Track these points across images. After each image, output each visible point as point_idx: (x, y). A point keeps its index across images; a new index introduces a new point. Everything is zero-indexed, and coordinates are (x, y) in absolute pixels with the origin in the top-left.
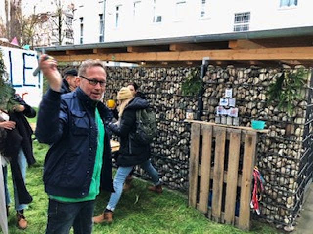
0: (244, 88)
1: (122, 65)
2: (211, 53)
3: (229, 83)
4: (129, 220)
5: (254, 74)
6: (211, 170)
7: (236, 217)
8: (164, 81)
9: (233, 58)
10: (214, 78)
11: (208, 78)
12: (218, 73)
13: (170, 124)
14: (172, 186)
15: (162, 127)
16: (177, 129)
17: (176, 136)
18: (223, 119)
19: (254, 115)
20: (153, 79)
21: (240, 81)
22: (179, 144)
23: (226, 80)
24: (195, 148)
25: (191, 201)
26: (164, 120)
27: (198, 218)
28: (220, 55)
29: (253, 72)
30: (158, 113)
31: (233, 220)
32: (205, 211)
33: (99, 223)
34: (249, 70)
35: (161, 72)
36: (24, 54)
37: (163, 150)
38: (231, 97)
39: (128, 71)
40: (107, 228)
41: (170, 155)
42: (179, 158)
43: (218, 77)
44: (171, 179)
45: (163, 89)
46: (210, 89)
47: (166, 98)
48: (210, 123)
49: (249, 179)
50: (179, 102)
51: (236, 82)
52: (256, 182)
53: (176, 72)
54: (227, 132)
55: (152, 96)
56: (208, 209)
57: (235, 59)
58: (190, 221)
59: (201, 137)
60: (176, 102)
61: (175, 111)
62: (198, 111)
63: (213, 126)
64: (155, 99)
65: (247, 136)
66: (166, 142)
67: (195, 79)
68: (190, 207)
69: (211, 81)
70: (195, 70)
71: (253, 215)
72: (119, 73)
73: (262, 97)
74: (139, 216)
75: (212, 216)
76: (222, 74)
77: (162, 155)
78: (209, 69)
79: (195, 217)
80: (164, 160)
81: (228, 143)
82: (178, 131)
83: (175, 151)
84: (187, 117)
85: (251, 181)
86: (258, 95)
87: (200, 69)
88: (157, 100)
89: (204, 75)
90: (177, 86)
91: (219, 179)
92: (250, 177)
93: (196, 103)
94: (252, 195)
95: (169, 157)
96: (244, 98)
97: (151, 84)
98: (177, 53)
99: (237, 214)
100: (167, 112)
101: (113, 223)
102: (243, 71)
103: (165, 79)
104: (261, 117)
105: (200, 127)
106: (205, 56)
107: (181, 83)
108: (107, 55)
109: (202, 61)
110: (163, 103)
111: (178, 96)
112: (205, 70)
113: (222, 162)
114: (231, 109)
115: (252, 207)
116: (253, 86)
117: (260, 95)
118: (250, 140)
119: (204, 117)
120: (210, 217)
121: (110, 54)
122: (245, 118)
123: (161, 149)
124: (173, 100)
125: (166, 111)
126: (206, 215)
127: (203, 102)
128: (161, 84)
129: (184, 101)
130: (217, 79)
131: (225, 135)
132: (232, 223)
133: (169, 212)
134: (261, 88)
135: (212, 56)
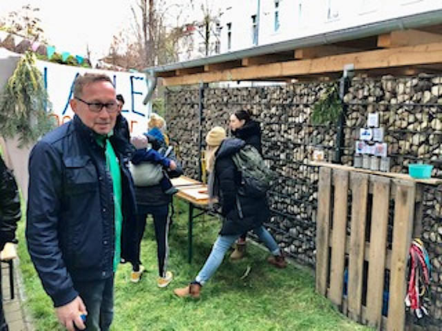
0: (406, 110)
2: (356, 58)
3: (382, 102)
5: (423, 87)
6: (347, 240)
7: (385, 318)
8: (290, 105)
9: (389, 63)
10: (360, 97)
11: (351, 96)
12: (366, 88)
13: (298, 169)
14: (301, 260)
15: (289, 172)
16: (308, 176)
17: (307, 186)
18: (365, 160)
19: (422, 154)
20: (277, 102)
21: (400, 98)
22: (311, 198)
23: (380, 98)
24: (325, 205)
25: (319, 284)
26: (291, 162)
28: (371, 60)
29: (421, 83)
30: (283, 151)
32: (338, 301)
34: (415, 81)
35: (287, 92)
36: (132, 78)
37: (289, 206)
38: (376, 126)
39: (245, 93)
41: (299, 214)
42: (311, 219)
43: (366, 94)
44: (300, 250)
45: (290, 117)
46: (354, 115)
47: (293, 130)
48: (346, 167)
50: (311, 136)
51: (393, 101)
53: (305, 91)
54: (369, 181)
55: (275, 127)
56: (343, 299)
57: (393, 64)
59: (333, 189)
60: (307, 136)
61: (305, 150)
62: (337, 149)
63: (349, 173)
64: (279, 132)
65: (399, 188)
66: (293, 194)
67: (331, 99)
68: (317, 292)
69: (355, 101)
70: (333, 85)
73: (435, 124)
76: (372, 90)
77: (289, 213)
78: (353, 84)
80: (292, 220)
81: (370, 198)
82: (310, 179)
83: (305, 208)
84: (315, 157)
85: (406, 262)
86: (430, 120)
87: (339, 84)
88: (282, 133)
89: (346, 92)
90: (308, 110)
91: (357, 254)
93: (335, 137)
95: (298, 217)
96: (406, 128)
97: (273, 110)
98: (308, 61)
99: (385, 312)
100: (295, 150)
102: (405, 84)
103: (292, 101)
104: (434, 158)
105: (332, 173)
106: (346, 64)
107: (313, 107)
109: (341, 73)
110: (290, 137)
111: (310, 126)
112: (348, 84)
113: (362, 227)
114: (377, 144)
115: (408, 304)
116: (422, 106)
117: (433, 122)
118: (404, 194)
119: (345, 157)
121: (225, 71)
124: (302, 133)
125: (293, 149)
126: (341, 308)
127: (343, 135)
128: (287, 109)
129: (318, 133)
130: (366, 98)
131: (366, 187)
134: (434, 110)
135: (358, 62)
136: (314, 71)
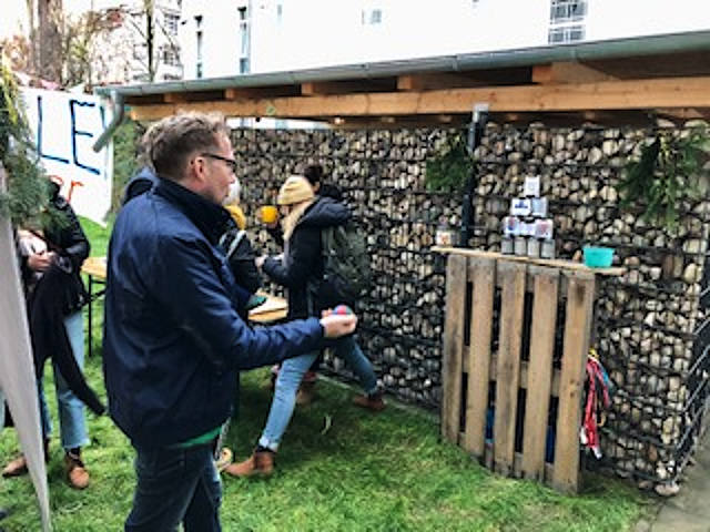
0: (567, 174)
1: (292, 125)
2: (493, 94)
3: (533, 161)
4: (310, 469)
5: (590, 141)
6: (493, 360)
7: (549, 465)
8: (385, 160)
9: (542, 105)
10: (500, 151)
11: (484, 151)
12: (509, 140)
13: (399, 257)
14: (404, 396)
15: (383, 263)
16: (416, 269)
17: (413, 284)
18: (520, 245)
19: (590, 234)
20: (361, 156)
21: (559, 157)
22: (420, 302)
23: (527, 156)
24: (457, 312)
25: (448, 428)
26: (388, 248)
27: (462, 466)
28: (514, 99)
29: (589, 137)
30: (372, 233)
31: (542, 470)
32: (478, 450)
33: (245, 476)
34: (579, 133)
35: (380, 140)
36: (72, 102)
37: (383, 317)
38: (537, 194)
39: (303, 139)
40: (262, 487)
41: (400, 327)
42: (420, 332)
43: (508, 147)
44: (402, 382)
45: (383, 179)
46: (491, 178)
47: (390, 200)
48: (491, 254)
49: (577, 379)
50: (420, 209)
51: (549, 160)
52: (593, 387)
53: (412, 140)
54: (527, 274)
55: (359, 194)
56: (486, 446)
57: (548, 107)
58: (445, 473)
59: (470, 287)
60: (413, 209)
61: (410, 229)
62: (464, 229)
63: (496, 261)
64: (366, 202)
65: (572, 283)
66: (391, 298)
67: (457, 154)
68: (445, 441)
69: (492, 158)
70: (455, 135)
71: (585, 458)
72: (284, 143)
73: (607, 193)
74: (333, 461)
75: (494, 463)
76: (518, 143)
77: (383, 327)
78: (487, 132)
79: (456, 463)
80: (386, 337)
81: (529, 298)
82: (418, 274)
83: (410, 318)
84: (439, 240)
85: (582, 385)
86: (599, 188)
87: (466, 132)
88: (370, 204)
89: (478, 144)
90: (415, 170)
91: (509, 380)
92: (579, 376)
93: (459, 210)
94: (584, 414)
95: (399, 332)
96: (567, 198)
97: (356, 167)
98: (415, 96)
99: (550, 456)
100: (393, 231)
101: (275, 475)
102: (565, 135)
103: (388, 154)
104: (605, 240)
105: (468, 264)
106: (478, 103)
107: (423, 164)
108: (256, 102)
109: (471, 114)
110: (383, 210)
111: (417, 194)
112: (479, 133)
113: (517, 340)
114: (538, 222)
115: (584, 440)
116: (588, 168)
117: (604, 190)
118: (580, 291)
119: (476, 240)
120: (488, 464)
121: (264, 100)
122: (569, 243)
123: (381, 314)
124: (406, 204)
125: (389, 229)
126: (482, 460)
127: (473, 208)
128: (380, 167)
129: (432, 205)
130: (507, 153)
131: (523, 282)
132: (538, 476)
133: (397, 454)
134: (605, 173)
135: (496, 101)
136: (425, 109)
